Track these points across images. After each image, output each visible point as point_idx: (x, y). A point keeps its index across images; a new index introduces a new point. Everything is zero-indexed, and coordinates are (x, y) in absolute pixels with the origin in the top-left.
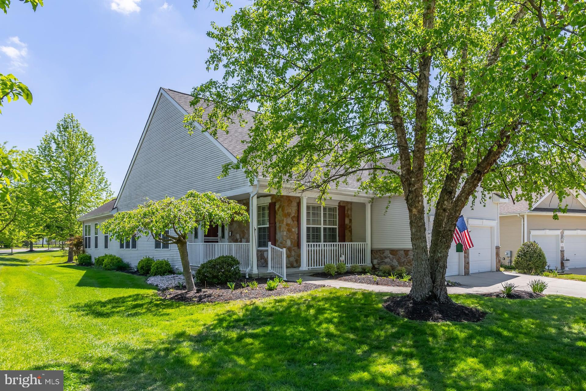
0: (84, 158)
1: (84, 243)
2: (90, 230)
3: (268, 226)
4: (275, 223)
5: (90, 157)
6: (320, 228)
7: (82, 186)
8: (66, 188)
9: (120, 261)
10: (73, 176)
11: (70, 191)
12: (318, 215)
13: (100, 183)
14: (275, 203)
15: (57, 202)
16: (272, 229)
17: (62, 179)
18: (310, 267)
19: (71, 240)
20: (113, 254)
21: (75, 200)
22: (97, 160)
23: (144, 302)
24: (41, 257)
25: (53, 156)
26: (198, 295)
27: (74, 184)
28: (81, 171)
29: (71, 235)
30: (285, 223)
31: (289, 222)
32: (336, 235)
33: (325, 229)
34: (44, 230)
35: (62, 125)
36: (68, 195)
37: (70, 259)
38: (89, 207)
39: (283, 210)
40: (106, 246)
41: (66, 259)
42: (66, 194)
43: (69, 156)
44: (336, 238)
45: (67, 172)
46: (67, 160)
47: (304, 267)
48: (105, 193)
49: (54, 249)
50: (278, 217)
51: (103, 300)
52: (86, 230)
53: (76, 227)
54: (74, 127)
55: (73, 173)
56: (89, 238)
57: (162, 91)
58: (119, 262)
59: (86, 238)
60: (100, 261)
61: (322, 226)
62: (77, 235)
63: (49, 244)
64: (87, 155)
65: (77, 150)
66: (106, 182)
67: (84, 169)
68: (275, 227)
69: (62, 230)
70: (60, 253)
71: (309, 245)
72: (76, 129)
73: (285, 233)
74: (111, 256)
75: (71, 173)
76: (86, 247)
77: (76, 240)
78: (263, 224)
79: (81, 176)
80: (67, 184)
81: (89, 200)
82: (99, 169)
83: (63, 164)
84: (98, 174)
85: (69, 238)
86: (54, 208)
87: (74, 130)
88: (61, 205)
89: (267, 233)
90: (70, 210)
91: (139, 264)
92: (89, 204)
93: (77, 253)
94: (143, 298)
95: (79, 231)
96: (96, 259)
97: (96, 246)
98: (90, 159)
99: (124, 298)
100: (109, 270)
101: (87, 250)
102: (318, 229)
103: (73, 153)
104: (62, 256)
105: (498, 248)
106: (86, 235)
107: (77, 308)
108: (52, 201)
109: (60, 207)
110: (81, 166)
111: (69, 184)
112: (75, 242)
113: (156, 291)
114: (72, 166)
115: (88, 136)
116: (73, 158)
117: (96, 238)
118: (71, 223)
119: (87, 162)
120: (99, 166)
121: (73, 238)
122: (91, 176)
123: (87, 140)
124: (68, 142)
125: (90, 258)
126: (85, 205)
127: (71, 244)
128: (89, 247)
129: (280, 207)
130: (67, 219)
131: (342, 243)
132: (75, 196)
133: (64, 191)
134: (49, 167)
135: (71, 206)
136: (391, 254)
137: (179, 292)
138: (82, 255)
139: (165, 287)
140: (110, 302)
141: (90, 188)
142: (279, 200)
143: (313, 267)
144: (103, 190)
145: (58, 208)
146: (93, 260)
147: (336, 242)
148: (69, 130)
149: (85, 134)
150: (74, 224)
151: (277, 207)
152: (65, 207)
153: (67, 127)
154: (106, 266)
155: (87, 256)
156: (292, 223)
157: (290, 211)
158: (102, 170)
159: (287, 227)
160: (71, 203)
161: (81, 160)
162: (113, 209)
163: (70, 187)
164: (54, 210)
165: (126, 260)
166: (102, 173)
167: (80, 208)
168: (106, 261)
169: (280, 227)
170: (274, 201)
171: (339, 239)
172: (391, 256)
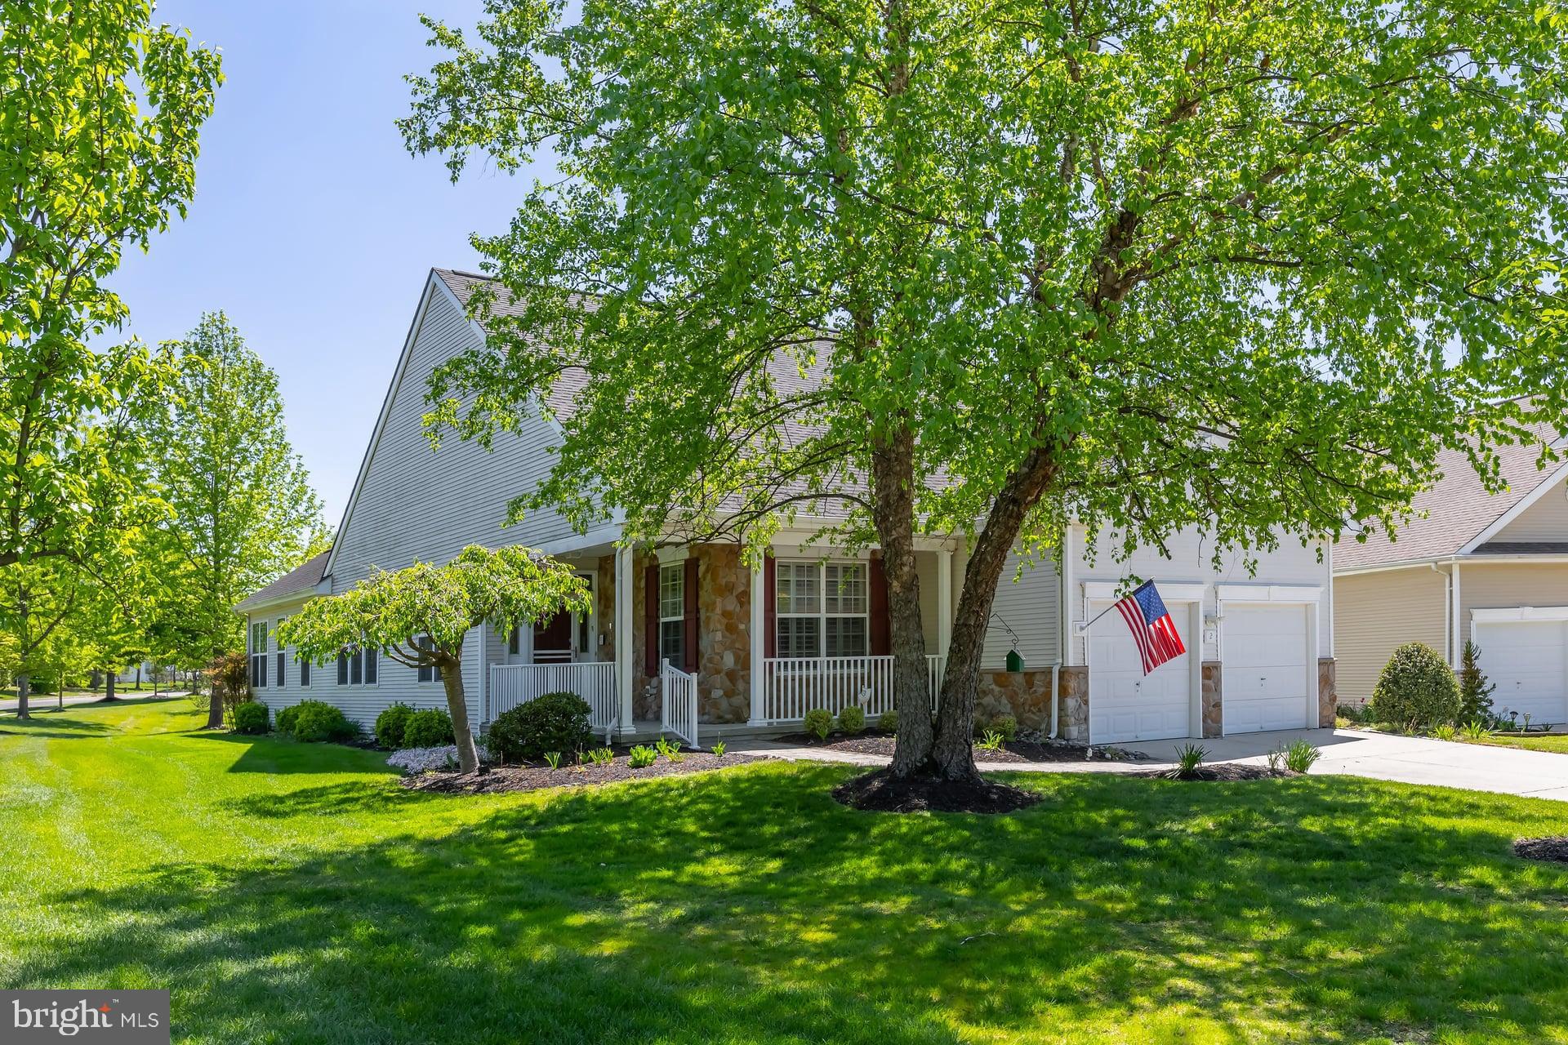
0: (251, 433)
1: (250, 672)
2: (264, 636)
3: (681, 618)
4: (698, 611)
5: (268, 431)
6: (818, 619)
7: (246, 513)
8: (205, 520)
9: (336, 717)
10: (222, 486)
11: (215, 529)
12: (812, 586)
13: (296, 502)
14: (698, 559)
15: (182, 560)
16: (691, 626)
17: (194, 496)
18: (775, 720)
19: (217, 665)
20: (319, 700)
21: (226, 553)
22: (286, 440)
23: (363, 793)
24: (138, 717)
25: (171, 434)
26: (479, 779)
27: (225, 509)
28: (243, 472)
29: (219, 652)
30: (718, 611)
31: (730, 608)
32: (863, 637)
33: (831, 622)
34: (147, 639)
35: (196, 344)
36: (211, 541)
37: (215, 720)
38: (266, 572)
39: (713, 580)
40: (305, 680)
41: (204, 720)
42: (204, 538)
43: (212, 431)
44: (863, 646)
45: (208, 477)
46: (209, 443)
47: (758, 718)
48: (307, 531)
49: (171, 695)
50: (705, 596)
51: (281, 793)
52: (256, 638)
53: (232, 628)
54: (226, 349)
55: (224, 479)
56: (264, 658)
57: (435, 277)
58: (334, 719)
59: (256, 659)
60: (287, 720)
61: (823, 615)
62: (233, 653)
63: (154, 681)
64: (262, 427)
65: (234, 412)
66: (311, 500)
67: (253, 464)
68: (698, 619)
69: (194, 638)
70: (189, 705)
71: (771, 664)
72: (231, 355)
73: (719, 636)
74: (314, 705)
75: (218, 479)
76: (256, 684)
77: (230, 666)
78: (674, 614)
79: (245, 486)
80: (207, 510)
81: (266, 552)
82: (293, 464)
83: (196, 454)
84: (288, 478)
85: (211, 659)
86: (174, 578)
87: (226, 357)
88: (192, 568)
89: (681, 637)
90: (214, 583)
91: (378, 721)
92: (266, 563)
93: (234, 699)
94: (364, 787)
95: (239, 640)
96: (277, 715)
97: (281, 681)
98: (268, 437)
99: (325, 788)
100: (309, 741)
101: (259, 691)
102: (812, 624)
103: (225, 424)
104: (195, 713)
105: (1326, 664)
106: (255, 651)
107: (228, 804)
108: (170, 559)
109: (188, 575)
110: (244, 458)
111: (213, 510)
112: (226, 671)
113: (398, 777)
114: (222, 458)
115: (265, 370)
116: (224, 436)
117: (281, 658)
118: (218, 619)
119: (259, 446)
120: (293, 454)
121: (221, 660)
122: (270, 483)
123: (261, 383)
124: (211, 391)
125: (265, 712)
126: (255, 568)
127: (216, 677)
128: (264, 684)
129: (707, 571)
130: (208, 606)
131: (879, 658)
132: (229, 544)
133: (199, 530)
134: (163, 463)
135: (218, 569)
136: (996, 682)
137: (445, 776)
138: (243, 706)
139: (419, 768)
140: (294, 795)
141: (268, 517)
142: (707, 553)
143: (782, 719)
144: (303, 521)
145: (184, 576)
146: (273, 719)
147: (863, 654)
148: (215, 357)
149: (258, 366)
150: (225, 619)
151: (702, 569)
152: (204, 575)
153: (209, 351)
154: (301, 731)
155: (257, 708)
156: (738, 609)
157: (733, 579)
158: (300, 465)
159: (725, 621)
160: (217, 562)
161: (245, 441)
162: (323, 579)
163: (216, 519)
164: (173, 583)
165: (352, 716)
166: (300, 476)
167: (241, 574)
168: (302, 717)
169: (708, 618)
170: (695, 555)
171: (872, 647)
172: (997, 689)
